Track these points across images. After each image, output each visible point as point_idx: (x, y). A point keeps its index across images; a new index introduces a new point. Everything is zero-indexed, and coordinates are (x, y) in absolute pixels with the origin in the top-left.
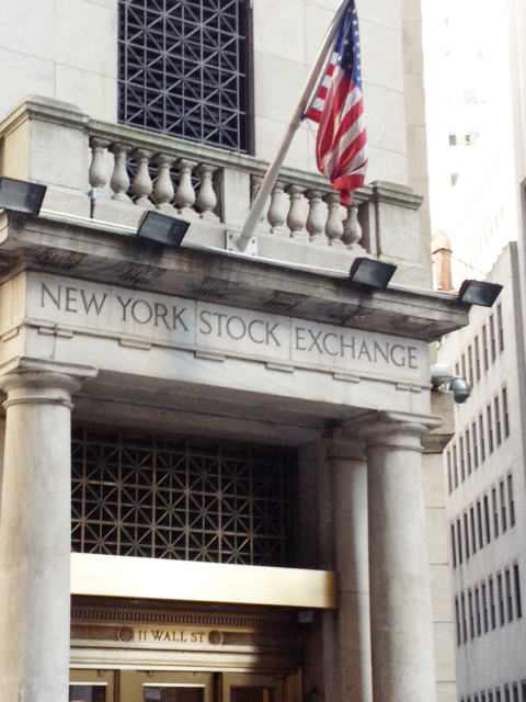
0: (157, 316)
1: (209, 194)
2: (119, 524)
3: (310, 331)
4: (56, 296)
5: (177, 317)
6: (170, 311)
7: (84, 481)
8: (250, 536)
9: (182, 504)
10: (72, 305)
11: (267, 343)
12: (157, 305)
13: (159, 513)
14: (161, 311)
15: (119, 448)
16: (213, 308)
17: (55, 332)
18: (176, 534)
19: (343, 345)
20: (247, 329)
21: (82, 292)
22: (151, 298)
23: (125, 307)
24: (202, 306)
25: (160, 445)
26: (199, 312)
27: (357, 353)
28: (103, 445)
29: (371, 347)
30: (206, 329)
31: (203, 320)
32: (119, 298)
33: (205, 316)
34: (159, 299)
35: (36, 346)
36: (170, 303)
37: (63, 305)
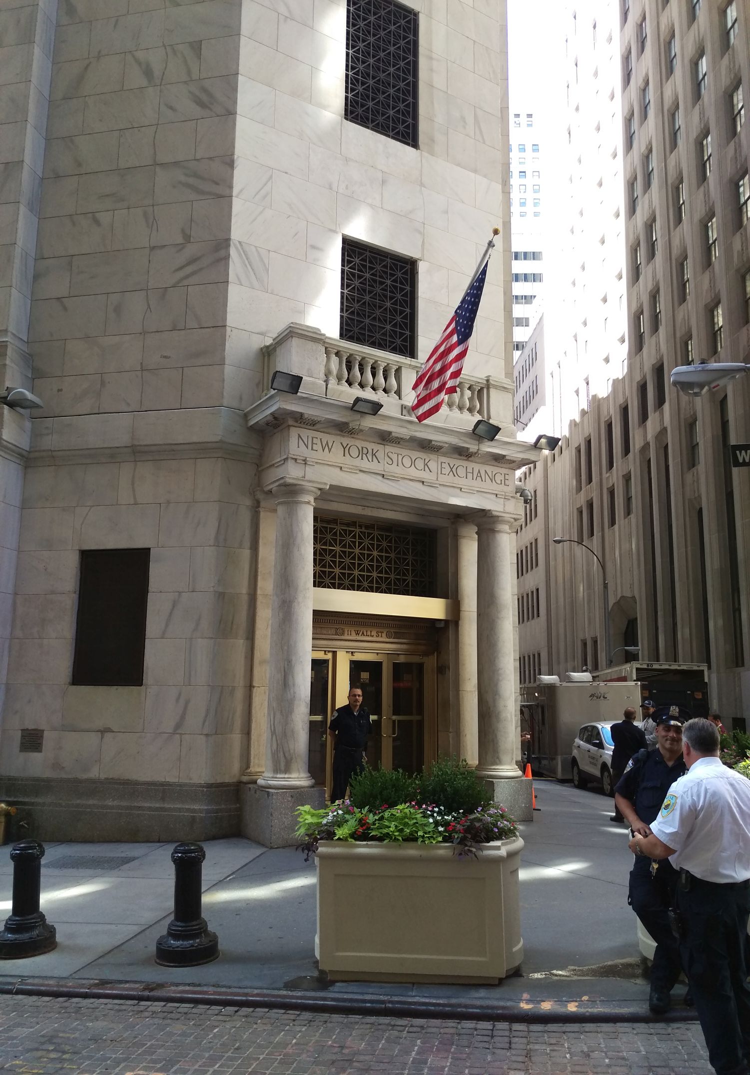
0: (362, 453)
1: (393, 381)
2: (337, 571)
3: (449, 464)
4: (305, 441)
5: (373, 455)
6: (370, 451)
7: (319, 546)
8: (410, 578)
9: (372, 560)
10: (315, 447)
11: (425, 470)
12: (362, 448)
13: (359, 565)
14: (365, 451)
15: (338, 528)
16: (394, 449)
17: (305, 462)
18: (368, 577)
19: (467, 472)
20: (413, 463)
21: (321, 439)
22: (360, 443)
23: (344, 449)
24: (388, 449)
25: (360, 526)
26: (386, 452)
27: (475, 478)
28: (329, 526)
29: (483, 473)
30: (390, 462)
31: (389, 457)
32: (341, 443)
33: (390, 454)
34: (364, 444)
35: (294, 470)
36: (370, 446)
37: (310, 447)
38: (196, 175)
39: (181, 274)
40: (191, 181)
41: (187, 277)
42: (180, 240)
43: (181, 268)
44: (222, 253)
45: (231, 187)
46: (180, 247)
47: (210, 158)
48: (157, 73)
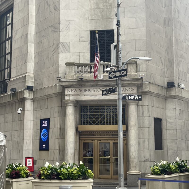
0: (86, 91)
2: (94, 119)
4: (70, 90)
6: (88, 89)
9: (105, 115)
13: (101, 117)
17: (69, 96)
21: (74, 89)
23: (80, 90)
30: (94, 91)
33: (94, 89)
34: (86, 88)
35: (67, 98)
36: (88, 88)
37: (71, 92)
38: (55, 28)
39: (53, 53)
40: (54, 29)
42: (53, 45)
44: (58, 46)
45: (59, 29)
46: (53, 46)
47: (56, 23)
48: (49, 4)
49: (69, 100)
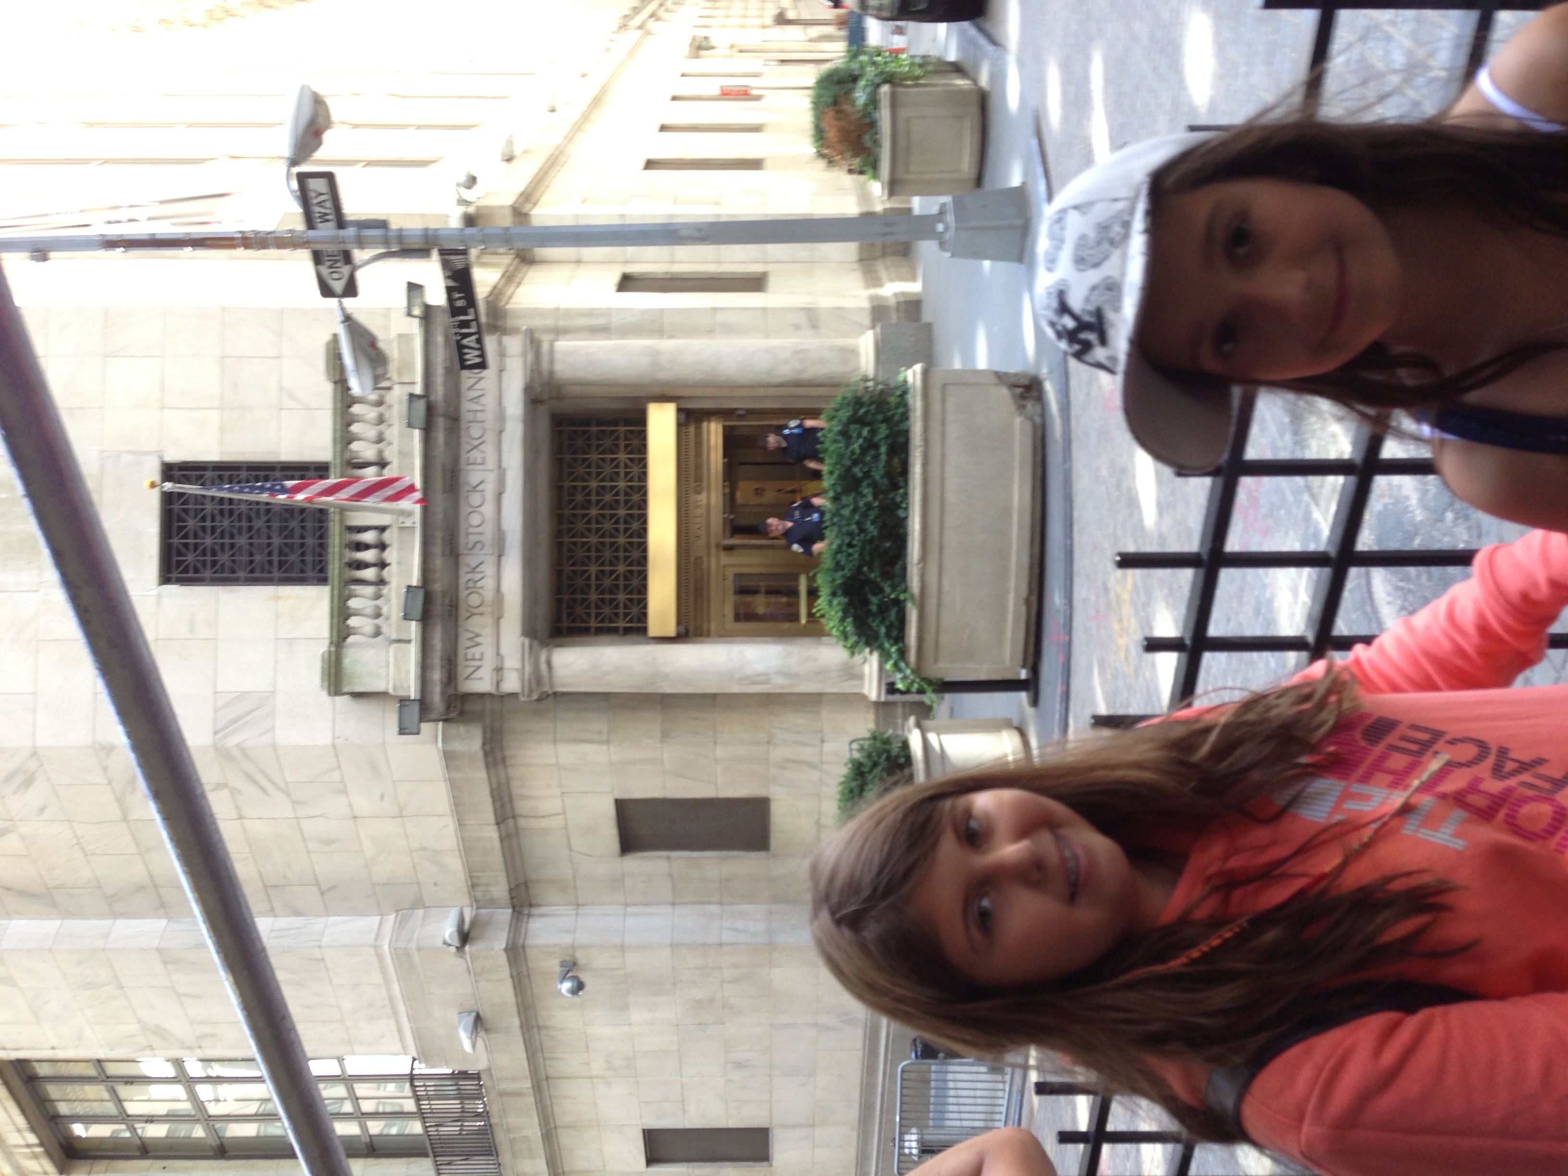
0: (475, 587)
2: (621, 568)
3: (469, 452)
4: (472, 669)
5: (474, 571)
6: (470, 576)
9: (603, 517)
10: (477, 656)
11: (482, 491)
12: (468, 588)
13: (611, 535)
14: (471, 584)
16: (462, 540)
17: (499, 669)
18: (625, 522)
19: (475, 421)
20: (476, 509)
21: (466, 649)
22: (463, 593)
23: (472, 615)
24: (462, 549)
26: (468, 552)
27: (479, 407)
29: (473, 394)
30: (479, 546)
31: (473, 548)
32: (467, 619)
33: (470, 546)
34: (462, 586)
35: (512, 684)
36: (464, 578)
37: (478, 663)
39: (271, 789)
41: (274, 784)
43: (263, 789)
44: (235, 752)
47: (105, 769)
49: (522, 671)
